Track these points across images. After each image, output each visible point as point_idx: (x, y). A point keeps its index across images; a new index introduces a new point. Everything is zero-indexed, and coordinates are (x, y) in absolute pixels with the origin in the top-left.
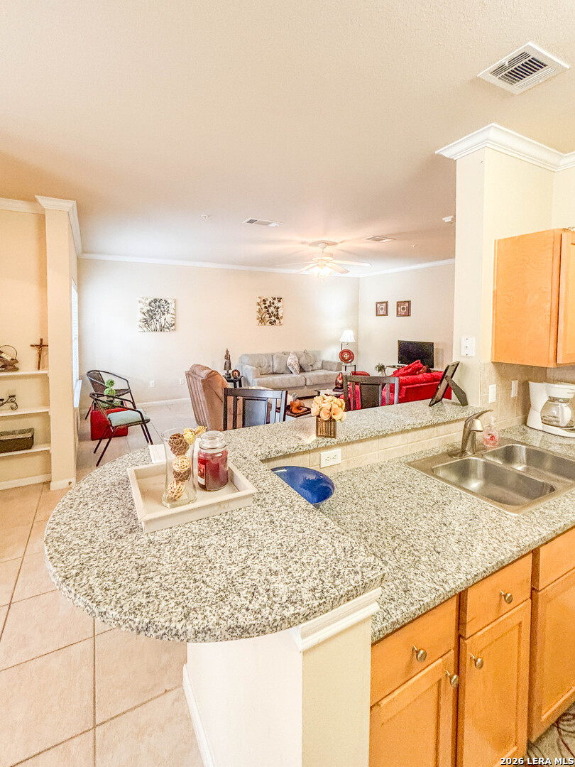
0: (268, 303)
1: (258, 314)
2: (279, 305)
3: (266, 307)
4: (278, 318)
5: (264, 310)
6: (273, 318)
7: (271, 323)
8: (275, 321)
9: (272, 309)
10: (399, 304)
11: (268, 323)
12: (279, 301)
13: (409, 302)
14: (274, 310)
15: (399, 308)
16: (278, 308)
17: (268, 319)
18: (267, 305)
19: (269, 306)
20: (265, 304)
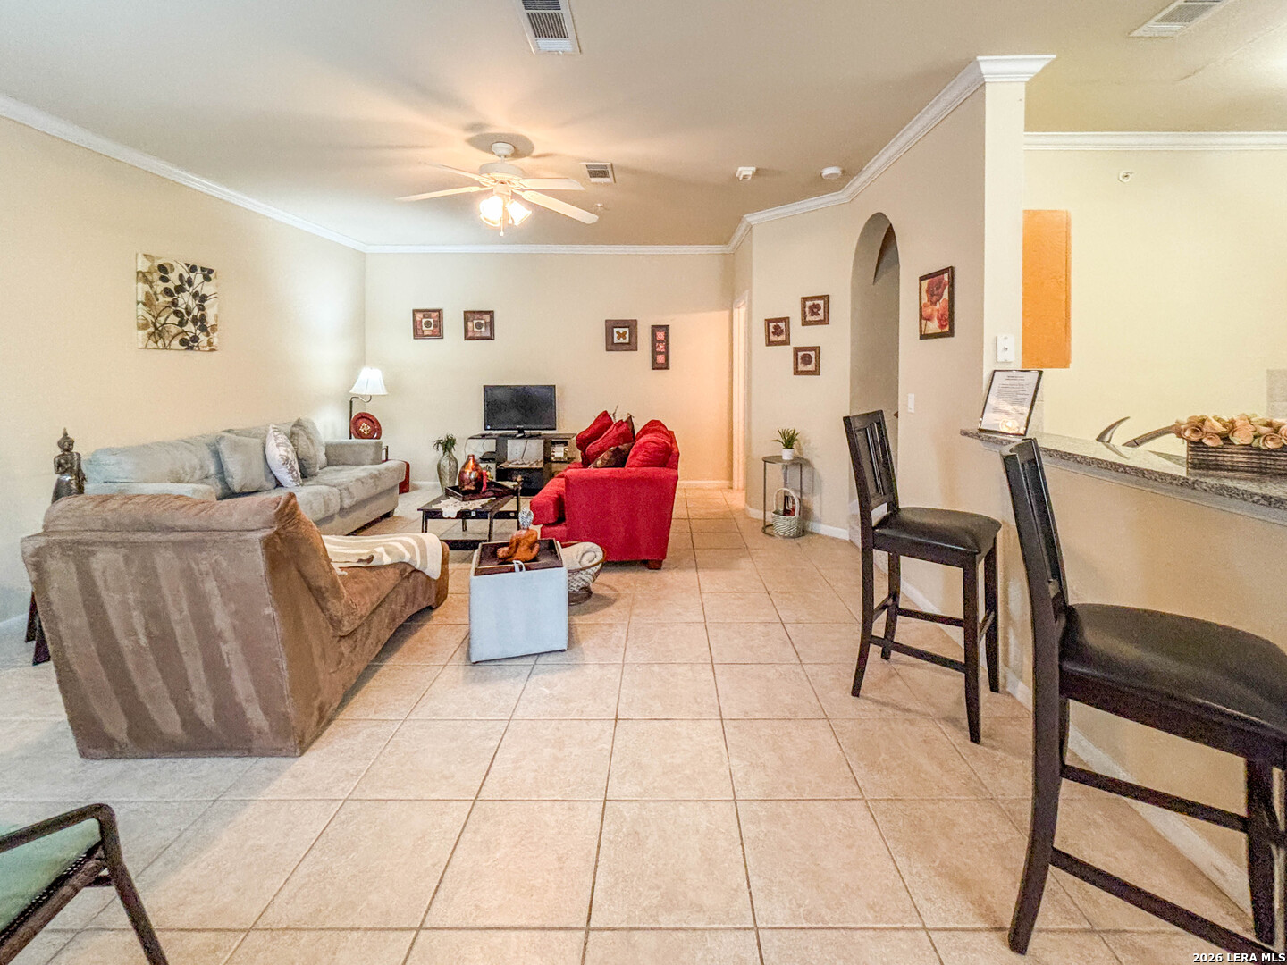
0: (174, 280)
1: (142, 310)
2: (207, 289)
3: (167, 292)
4: (203, 329)
5: (164, 300)
6: (190, 328)
7: (183, 342)
8: (195, 339)
9: (185, 300)
10: (469, 315)
11: (176, 343)
12: (207, 278)
13: (491, 313)
14: (192, 303)
15: (470, 324)
16: (204, 298)
17: (175, 330)
18: (171, 286)
19: (180, 289)
20: (165, 280)
